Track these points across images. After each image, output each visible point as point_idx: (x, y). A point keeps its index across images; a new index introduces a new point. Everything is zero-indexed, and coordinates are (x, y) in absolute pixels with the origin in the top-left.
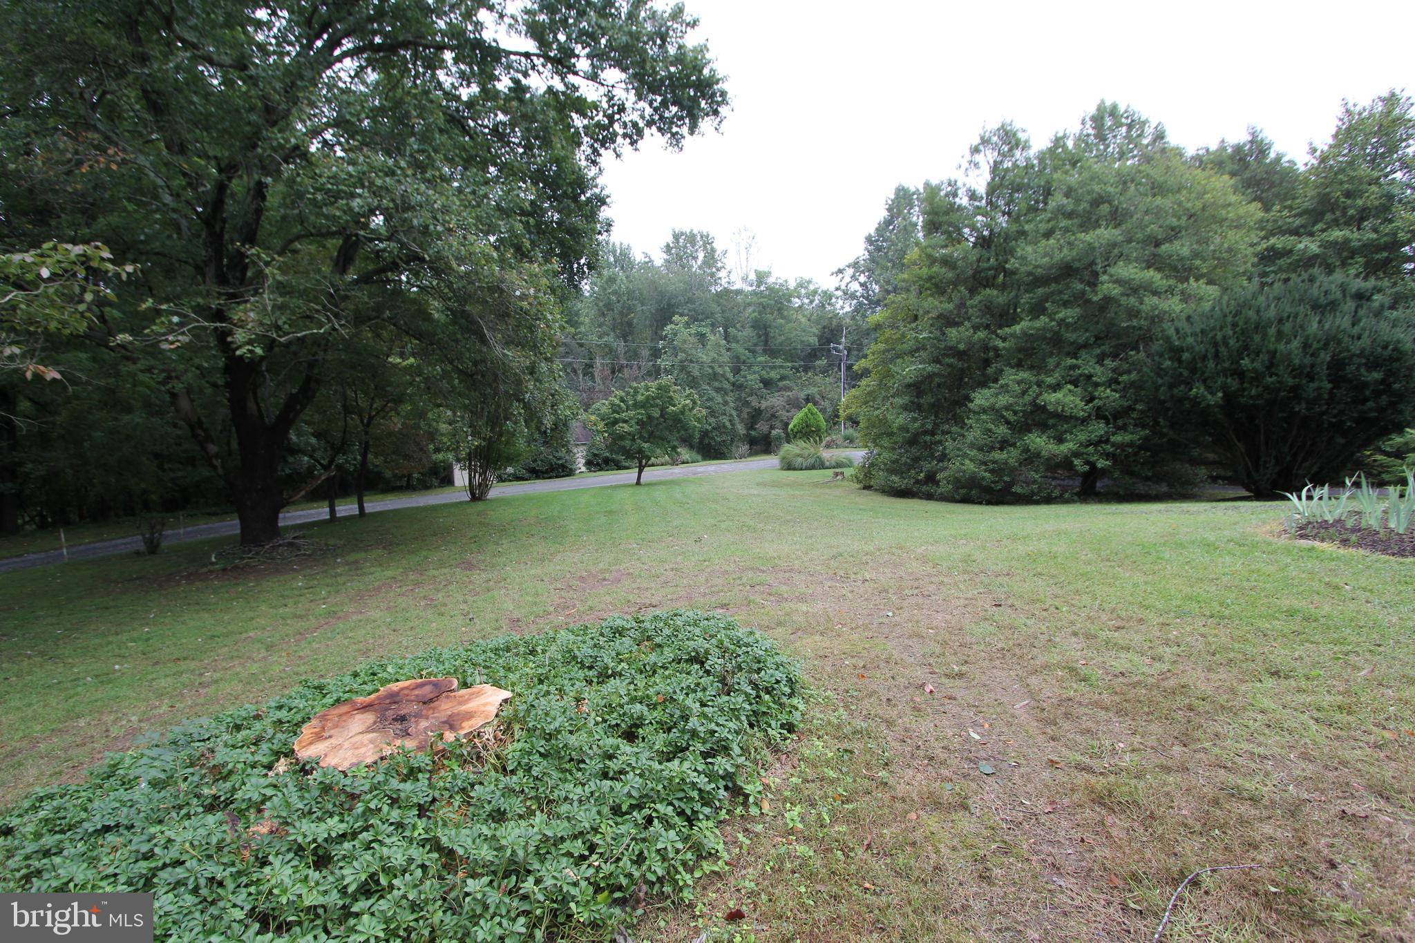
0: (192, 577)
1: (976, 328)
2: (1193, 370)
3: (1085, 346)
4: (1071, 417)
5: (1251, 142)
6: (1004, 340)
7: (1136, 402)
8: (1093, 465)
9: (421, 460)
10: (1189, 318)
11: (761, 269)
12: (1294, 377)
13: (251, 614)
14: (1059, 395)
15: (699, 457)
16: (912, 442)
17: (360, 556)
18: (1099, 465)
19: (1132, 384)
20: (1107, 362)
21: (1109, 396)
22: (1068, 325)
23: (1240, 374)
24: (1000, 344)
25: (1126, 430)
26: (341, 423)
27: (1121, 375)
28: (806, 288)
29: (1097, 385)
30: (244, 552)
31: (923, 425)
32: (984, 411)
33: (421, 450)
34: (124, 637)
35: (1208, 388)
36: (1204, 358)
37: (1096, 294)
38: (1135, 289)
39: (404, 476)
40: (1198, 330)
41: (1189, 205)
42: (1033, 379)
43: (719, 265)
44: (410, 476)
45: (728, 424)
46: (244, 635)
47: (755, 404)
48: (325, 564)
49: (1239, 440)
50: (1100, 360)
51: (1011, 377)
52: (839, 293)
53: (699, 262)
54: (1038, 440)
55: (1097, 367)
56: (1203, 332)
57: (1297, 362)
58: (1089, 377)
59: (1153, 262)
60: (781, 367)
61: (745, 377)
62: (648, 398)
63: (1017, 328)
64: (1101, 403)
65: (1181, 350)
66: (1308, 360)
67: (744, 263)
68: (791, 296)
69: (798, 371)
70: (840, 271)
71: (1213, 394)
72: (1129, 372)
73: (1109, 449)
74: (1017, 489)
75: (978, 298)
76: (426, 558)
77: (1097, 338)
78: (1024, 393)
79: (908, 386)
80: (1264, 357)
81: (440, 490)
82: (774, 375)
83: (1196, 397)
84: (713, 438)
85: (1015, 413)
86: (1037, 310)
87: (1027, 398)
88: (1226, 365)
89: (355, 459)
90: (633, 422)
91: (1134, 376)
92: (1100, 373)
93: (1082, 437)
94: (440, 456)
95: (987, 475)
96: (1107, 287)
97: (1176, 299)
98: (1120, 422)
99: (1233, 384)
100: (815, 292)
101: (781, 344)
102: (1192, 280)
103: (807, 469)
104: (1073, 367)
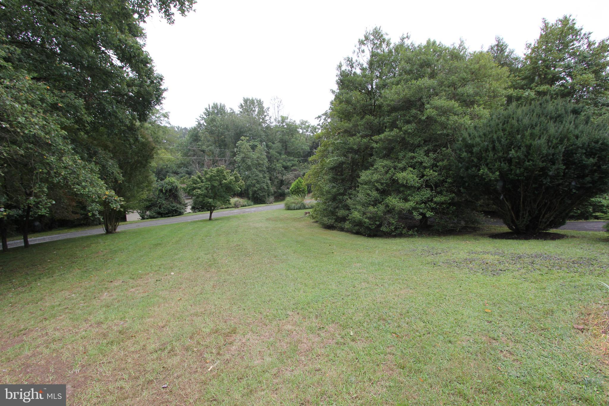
1: (362, 137)
2: (480, 158)
3: (419, 146)
4: (412, 187)
5: (497, 45)
6: (377, 142)
7: (447, 177)
8: (423, 215)
10: (475, 127)
11: (284, 116)
12: (543, 162)
14: (404, 174)
15: (252, 203)
16: (334, 199)
18: (427, 216)
19: (445, 167)
20: (431, 154)
21: (432, 174)
22: (409, 134)
23: (510, 161)
24: (375, 145)
25: (442, 194)
27: (438, 162)
28: (305, 125)
29: (425, 168)
31: (338, 190)
32: (366, 183)
35: (489, 169)
36: (487, 150)
37: (423, 115)
38: (445, 112)
40: (481, 134)
41: (472, 67)
42: (392, 165)
43: (265, 114)
45: (266, 187)
47: (280, 177)
49: (507, 201)
50: (427, 153)
51: (380, 164)
52: (319, 127)
53: (256, 113)
54: (394, 200)
55: (425, 157)
56: (485, 135)
57: (545, 152)
58: (421, 163)
59: (454, 97)
60: (292, 160)
61: (275, 165)
62: (211, 176)
63: (382, 136)
64: (428, 178)
65: (472, 146)
66: (551, 151)
67: (277, 113)
68: (297, 128)
69: (300, 162)
70: (319, 117)
71: (493, 173)
72: (443, 160)
73: (433, 205)
74: (383, 229)
75: (364, 120)
77: (425, 141)
78: (387, 172)
79: (332, 169)
80: (523, 149)
82: (289, 164)
83: (482, 175)
84: (258, 194)
85: (382, 184)
86: (393, 125)
87: (388, 176)
88: (501, 154)
90: (203, 189)
91: (445, 162)
92: (427, 161)
93: (418, 198)
95: (367, 220)
96: (429, 111)
97: (468, 117)
98: (439, 189)
99: (505, 166)
100: (309, 126)
101: (293, 150)
102: (475, 106)
103: (296, 209)
104: (413, 158)
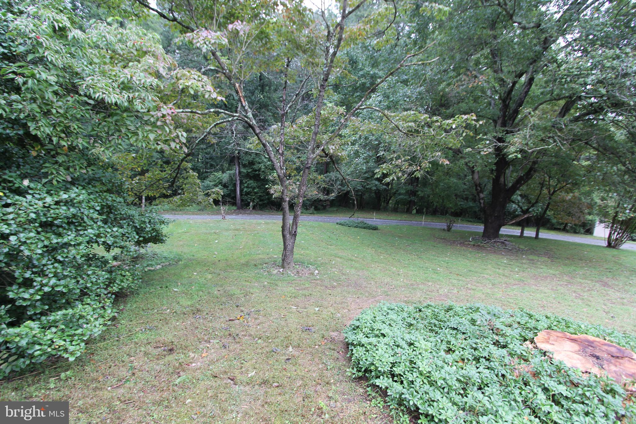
0: (462, 244)
9: (579, 217)
13: (485, 267)
17: (535, 258)
26: (537, 192)
30: (483, 240)
33: (581, 212)
34: (440, 259)
39: (563, 224)
44: (566, 224)
46: (482, 275)
48: (517, 256)
76: (575, 270)
81: (584, 236)
89: (538, 210)
94: (590, 217)
